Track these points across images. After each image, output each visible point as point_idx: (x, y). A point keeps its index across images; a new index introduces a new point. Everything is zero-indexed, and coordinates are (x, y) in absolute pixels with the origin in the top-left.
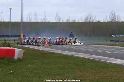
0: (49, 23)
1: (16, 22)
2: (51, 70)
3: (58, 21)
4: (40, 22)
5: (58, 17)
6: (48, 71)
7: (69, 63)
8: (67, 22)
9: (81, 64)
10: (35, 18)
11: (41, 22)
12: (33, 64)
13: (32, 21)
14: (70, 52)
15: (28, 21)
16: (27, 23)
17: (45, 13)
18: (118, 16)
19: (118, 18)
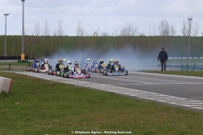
0: (67, 37)
1: (15, 36)
2: (48, 109)
3: (80, 35)
4: (52, 35)
5: (80, 29)
6: (42, 112)
7: (79, 99)
8: (94, 37)
9: (98, 101)
10: (45, 30)
11: (54, 36)
12: (25, 100)
13: (40, 35)
14: (88, 83)
15: (34, 35)
16: (32, 37)
17: (60, 22)
18: (172, 27)
19: (173, 30)
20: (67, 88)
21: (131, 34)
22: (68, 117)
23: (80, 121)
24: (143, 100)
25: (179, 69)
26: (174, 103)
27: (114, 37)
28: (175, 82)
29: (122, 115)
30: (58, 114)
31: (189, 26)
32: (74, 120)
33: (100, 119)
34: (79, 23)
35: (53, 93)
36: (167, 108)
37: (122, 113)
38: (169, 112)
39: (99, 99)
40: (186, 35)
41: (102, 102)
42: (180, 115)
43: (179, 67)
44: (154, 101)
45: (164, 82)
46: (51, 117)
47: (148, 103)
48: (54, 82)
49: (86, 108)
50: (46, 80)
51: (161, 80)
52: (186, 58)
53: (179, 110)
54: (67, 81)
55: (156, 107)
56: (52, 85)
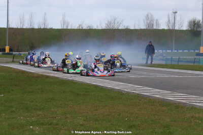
0: (51, 29)
2: (32, 102)
3: (65, 28)
4: (37, 28)
6: (27, 104)
7: (64, 92)
8: (79, 29)
9: (82, 93)
10: (29, 22)
12: (9, 92)
13: (24, 27)
15: (19, 27)
16: (17, 29)
17: (45, 14)
18: (157, 20)
19: (157, 24)
20: (52, 80)
21: (116, 27)
22: (52, 110)
23: (65, 113)
24: (128, 93)
25: (163, 62)
26: (158, 96)
27: (99, 30)
28: (159, 75)
29: (107, 108)
30: (42, 107)
31: (173, 20)
32: (58, 113)
33: (84, 111)
34: (64, 15)
35: (37, 85)
36: (151, 101)
37: (106, 106)
38: (153, 105)
39: (83, 91)
40: (171, 28)
41: (87, 95)
42: (164, 108)
43: (163, 60)
44: (138, 94)
45: (148, 76)
46: (35, 109)
47: (132, 96)
48: (38, 74)
49: (70, 100)
50: (31, 73)
51: (145, 73)
52: (170, 51)
53: (163, 103)
54: (51, 73)
55: (140, 100)
56: (36, 77)
